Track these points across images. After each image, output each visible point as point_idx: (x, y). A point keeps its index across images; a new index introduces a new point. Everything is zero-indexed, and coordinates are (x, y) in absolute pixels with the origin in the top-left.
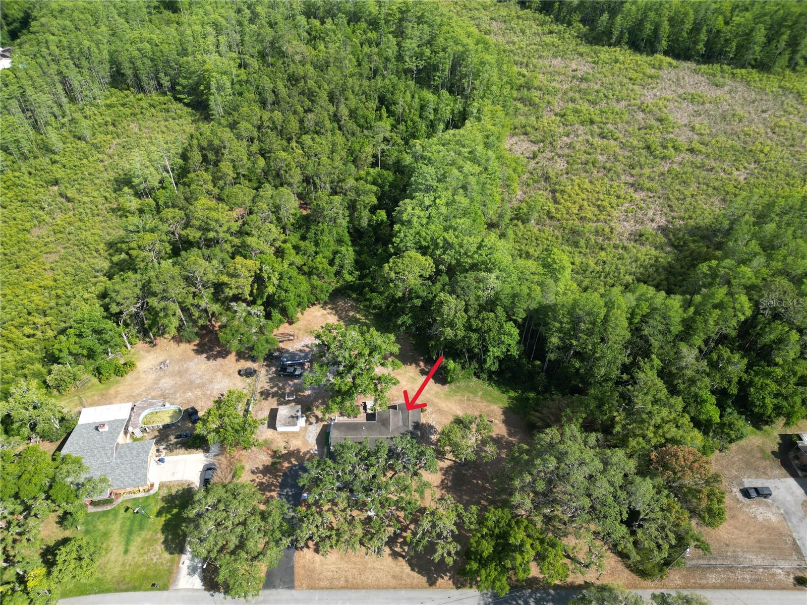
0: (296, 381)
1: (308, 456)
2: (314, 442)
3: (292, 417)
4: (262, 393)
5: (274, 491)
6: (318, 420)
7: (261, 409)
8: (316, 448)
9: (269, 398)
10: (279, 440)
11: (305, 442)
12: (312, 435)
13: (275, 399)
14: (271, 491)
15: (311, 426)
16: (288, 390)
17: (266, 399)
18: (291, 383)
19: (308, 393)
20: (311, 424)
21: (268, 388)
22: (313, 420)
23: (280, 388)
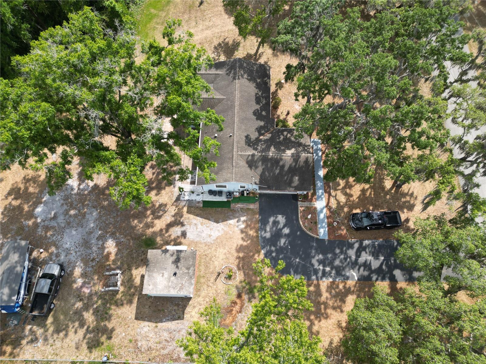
0: (78, 271)
1: (252, 233)
2: (221, 226)
3: (177, 261)
4: (93, 345)
5: (318, 286)
6: (177, 222)
7: (134, 341)
8: (232, 222)
9: (110, 326)
10: (212, 293)
11: (219, 242)
12: (207, 232)
13: (115, 311)
14: (318, 293)
15: (188, 235)
16: (99, 288)
17: (109, 333)
18: (80, 281)
19: (111, 246)
20: (184, 234)
21: (81, 332)
22: (176, 231)
23: (86, 308)
